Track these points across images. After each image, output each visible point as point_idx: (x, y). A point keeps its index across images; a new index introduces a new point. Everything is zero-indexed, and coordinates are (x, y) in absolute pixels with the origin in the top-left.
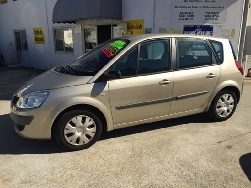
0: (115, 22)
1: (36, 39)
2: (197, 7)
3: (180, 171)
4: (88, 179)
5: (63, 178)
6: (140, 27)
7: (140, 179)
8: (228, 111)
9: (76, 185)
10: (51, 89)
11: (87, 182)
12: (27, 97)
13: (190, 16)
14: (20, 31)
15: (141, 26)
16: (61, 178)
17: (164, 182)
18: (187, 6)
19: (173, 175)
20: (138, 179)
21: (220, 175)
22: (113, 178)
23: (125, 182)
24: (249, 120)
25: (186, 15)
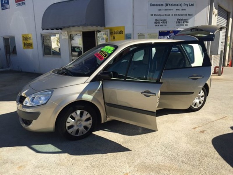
0: (99, 28)
1: (25, 45)
2: (169, 15)
3: (165, 152)
4: (90, 162)
5: (69, 162)
6: (121, 32)
7: (133, 160)
8: (200, 103)
9: (81, 167)
10: (55, 89)
11: (90, 164)
12: (33, 96)
13: (164, 23)
14: (9, 38)
15: (123, 32)
16: (67, 162)
17: (153, 161)
18: (161, 14)
19: (160, 155)
20: (132, 160)
21: (197, 153)
22: (111, 160)
23: (122, 162)
24: (218, 109)
25: (161, 22)
